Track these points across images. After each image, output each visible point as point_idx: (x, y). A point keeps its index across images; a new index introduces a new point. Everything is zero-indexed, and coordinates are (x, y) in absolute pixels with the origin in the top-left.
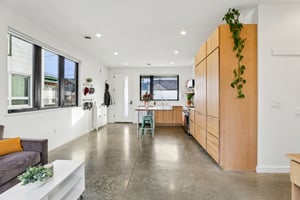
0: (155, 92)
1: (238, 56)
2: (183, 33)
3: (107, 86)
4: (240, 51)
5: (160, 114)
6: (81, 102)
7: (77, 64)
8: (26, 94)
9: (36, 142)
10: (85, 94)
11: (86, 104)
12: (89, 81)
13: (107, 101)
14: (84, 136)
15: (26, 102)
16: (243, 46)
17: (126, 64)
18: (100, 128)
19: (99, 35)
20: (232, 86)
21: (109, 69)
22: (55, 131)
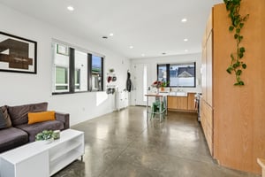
0: (171, 79)
1: (236, 37)
2: (184, 20)
3: (129, 74)
4: (238, 31)
5: (175, 100)
6: (106, 88)
7: (102, 59)
8: (66, 82)
9: (62, 115)
10: (109, 81)
11: (110, 89)
12: (112, 71)
13: (129, 87)
14: (109, 114)
15: (66, 88)
16: (242, 25)
17: (143, 55)
18: (121, 110)
19: (112, 35)
20: (229, 71)
21: (131, 60)
22: (84, 109)
